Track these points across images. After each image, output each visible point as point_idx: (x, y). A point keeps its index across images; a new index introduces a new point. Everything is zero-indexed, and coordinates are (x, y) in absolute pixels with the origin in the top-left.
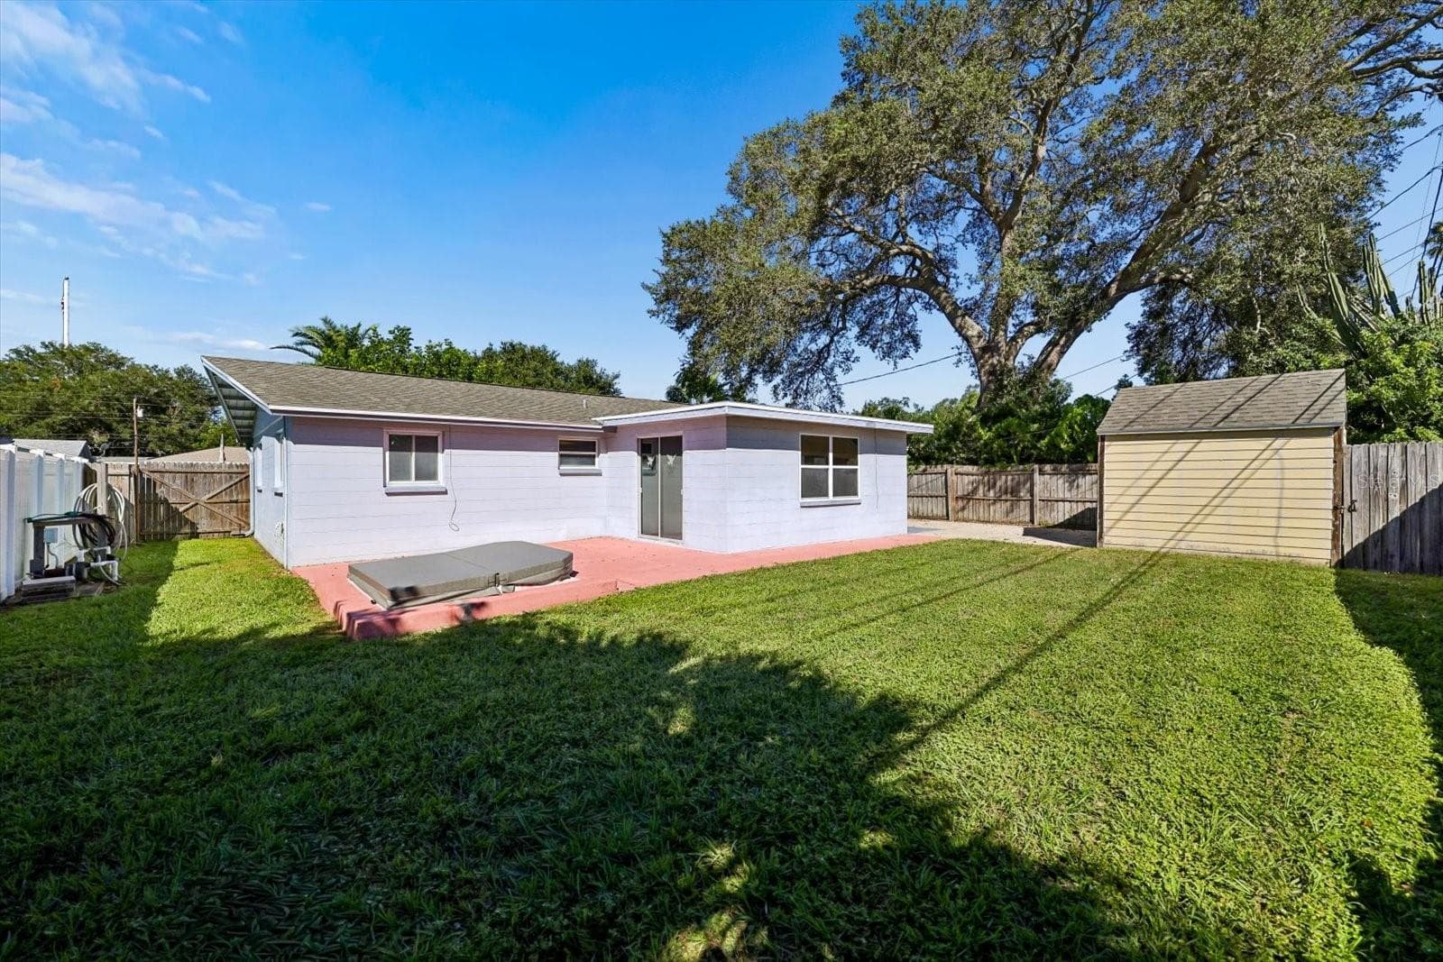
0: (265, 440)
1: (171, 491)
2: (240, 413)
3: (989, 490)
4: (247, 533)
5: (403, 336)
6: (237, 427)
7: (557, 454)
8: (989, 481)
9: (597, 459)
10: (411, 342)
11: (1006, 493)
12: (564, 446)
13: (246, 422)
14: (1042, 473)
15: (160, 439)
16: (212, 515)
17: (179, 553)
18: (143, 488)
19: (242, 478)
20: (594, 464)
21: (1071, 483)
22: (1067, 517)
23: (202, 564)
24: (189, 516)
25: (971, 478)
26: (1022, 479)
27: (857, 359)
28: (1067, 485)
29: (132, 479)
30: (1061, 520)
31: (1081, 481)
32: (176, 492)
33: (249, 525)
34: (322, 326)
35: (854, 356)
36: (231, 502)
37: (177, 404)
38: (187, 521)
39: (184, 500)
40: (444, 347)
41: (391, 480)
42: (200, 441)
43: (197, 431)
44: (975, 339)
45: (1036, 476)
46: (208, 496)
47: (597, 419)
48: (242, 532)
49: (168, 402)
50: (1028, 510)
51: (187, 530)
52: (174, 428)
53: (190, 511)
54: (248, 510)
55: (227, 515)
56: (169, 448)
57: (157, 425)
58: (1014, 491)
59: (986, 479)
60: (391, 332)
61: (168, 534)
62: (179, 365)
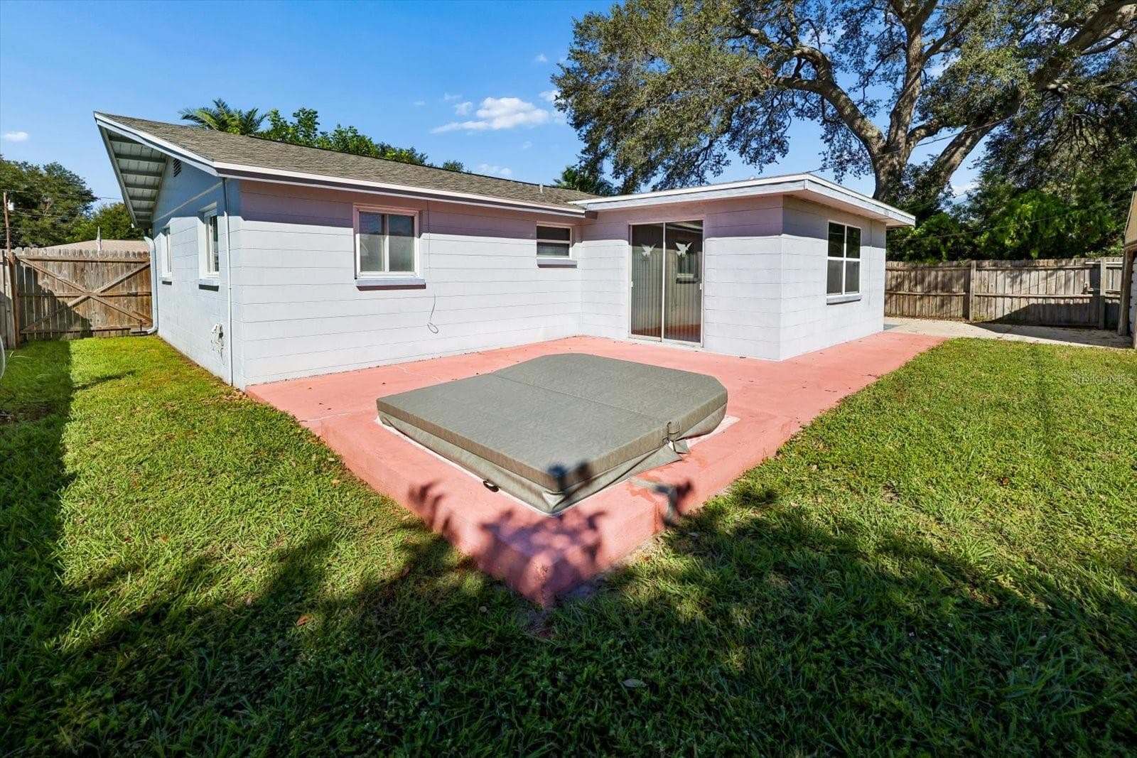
0: (174, 223)
1: (56, 280)
2: (139, 192)
3: (916, 285)
4: (150, 331)
5: (308, 119)
6: (135, 209)
7: (535, 242)
8: (916, 276)
9: (571, 249)
10: (317, 126)
11: (936, 288)
12: (542, 233)
13: (145, 204)
14: (979, 268)
15: (33, 233)
16: (107, 309)
17: (75, 358)
18: (21, 278)
19: (142, 269)
20: (567, 254)
21: (1014, 280)
22: (1007, 312)
23: (110, 378)
24: (80, 311)
25: (895, 273)
26: (955, 274)
27: (728, 163)
28: (1008, 280)
29: (7, 268)
30: (999, 315)
31: (1025, 276)
32: (63, 285)
33: (152, 321)
34: (214, 108)
35: (726, 159)
36: (129, 295)
37: (49, 199)
38: (77, 316)
39: (73, 293)
40: (350, 134)
41: (362, 269)
42: (73, 235)
43: (70, 225)
44: (875, 140)
45: (974, 273)
46: (102, 288)
47: (577, 202)
48: (143, 329)
49: (39, 197)
50: (961, 305)
51: (78, 327)
52: (47, 222)
53: (81, 306)
54: (149, 304)
55: (125, 310)
56: (42, 241)
57: (29, 219)
58: (946, 286)
59: (913, 274)
60: (295, 115)
61: (55, 333)
62: (49, 162)
